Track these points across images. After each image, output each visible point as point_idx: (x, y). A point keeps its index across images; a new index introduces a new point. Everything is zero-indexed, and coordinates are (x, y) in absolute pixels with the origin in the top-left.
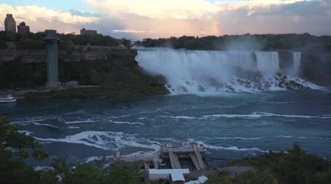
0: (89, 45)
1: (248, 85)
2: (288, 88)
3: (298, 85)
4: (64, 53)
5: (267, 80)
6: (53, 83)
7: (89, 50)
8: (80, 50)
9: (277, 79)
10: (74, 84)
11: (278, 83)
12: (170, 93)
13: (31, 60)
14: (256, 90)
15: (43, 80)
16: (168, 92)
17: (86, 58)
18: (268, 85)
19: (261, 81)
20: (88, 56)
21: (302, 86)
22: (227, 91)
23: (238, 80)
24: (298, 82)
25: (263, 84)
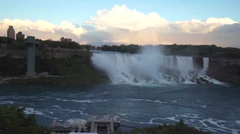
0: (59, 48)
1: (169, 79)
2: (198, 82)
3: (205, 81)
4: (41, 53)
5: (184, 77)
6: (31, 73)
7: (58, 51)
8: (52, 51)
9: (191, 76)
10: (46, 74)
11: (191, 78)
13: (18, 57)
14: (174, 83)
15: (24, 71)
17: (56, 57)
18: (183, 80)
19: (180, 77)
20: (57, 56)
21: (208, 81)
23: (163, 76)
24: (205, 79)
25: (180, 79)
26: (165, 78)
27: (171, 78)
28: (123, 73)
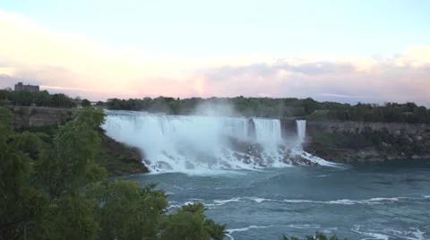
0: (33, 107)
2: (294, 164)
3: (305, 160)
7: (34, 112)
8: (21, 113)
9: (280, 153)
11: (282, 157)
12: (149, 172)
14: (257, 166)
16: (146, 170)
17: (30, 123)
18: (270, 161)
19: (263, 156)
20: (33, 121)
21: (309, 161)
22: (222, 168)
23: (235, 155)
25: (265, 160)
26: (239, 158)
27: (248, 158)
28: (164, 153)
